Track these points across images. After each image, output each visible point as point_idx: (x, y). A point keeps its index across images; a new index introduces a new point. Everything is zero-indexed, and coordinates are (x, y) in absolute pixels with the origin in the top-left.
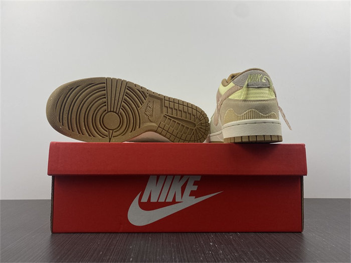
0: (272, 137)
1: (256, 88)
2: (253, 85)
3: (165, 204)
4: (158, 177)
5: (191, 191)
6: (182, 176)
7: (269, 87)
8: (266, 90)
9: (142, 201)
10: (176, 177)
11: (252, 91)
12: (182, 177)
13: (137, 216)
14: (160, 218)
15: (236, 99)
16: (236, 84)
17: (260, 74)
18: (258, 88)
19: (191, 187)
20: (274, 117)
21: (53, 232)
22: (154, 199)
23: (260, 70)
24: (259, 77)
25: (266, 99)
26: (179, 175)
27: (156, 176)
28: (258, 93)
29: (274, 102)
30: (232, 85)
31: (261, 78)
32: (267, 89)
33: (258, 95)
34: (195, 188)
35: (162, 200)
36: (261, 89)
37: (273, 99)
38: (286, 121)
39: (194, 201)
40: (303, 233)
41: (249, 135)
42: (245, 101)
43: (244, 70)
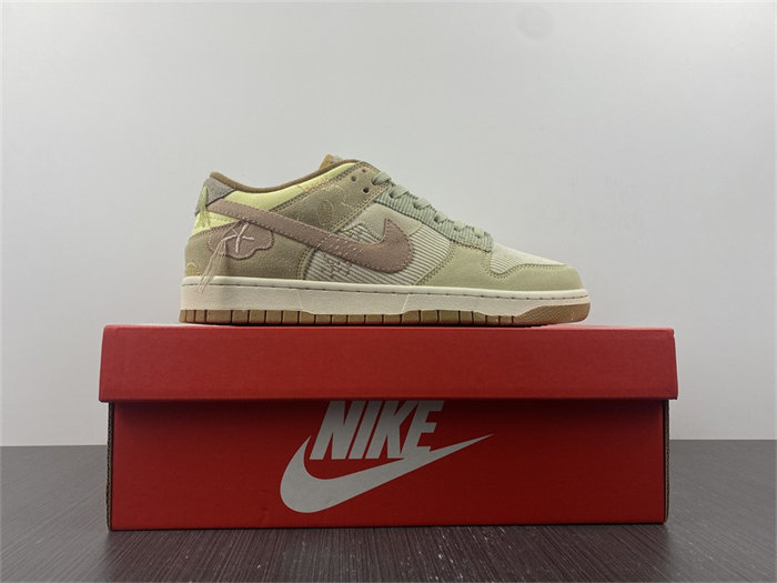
3: (364, 464)
4: (348, 403)
5: (422, 434)
6: (402, 402)
9: (311, 458)
10: (387, 403)
12: (401, 404)
13: (302, 492)
14: (353, 495)
19: (422, 426)
21: (112, 529)
22: (338, 454)
26: (396, 399)
27: (344, 403)
34: (431, 428)
35: (356, 455)
39: (427, 456)
40: (666, 524)
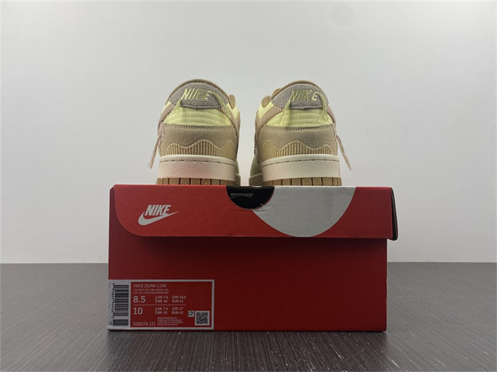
0: (324, 180)
1: (301, 109)
2: (297, 106)
7: (321, 109)
8: (316, 113)
11: (298, 114)
15: (275, 125)
16: (276, 104)
17: (309, 90)
18: (305, 109)
20: (328, 152)
23: (310, 83)
24: (308, 93)
25: (316, 125)
28: (304, 118)
29: (330, 129)
30: (271, 105)
31: (311, 95)
32: (318, 111)
33: (305, 120)
36: (310, 111)
37: (327, 126)
38: (345, 157)
41: (291, 178)
42: (287, 128)
43: (287, 84)
